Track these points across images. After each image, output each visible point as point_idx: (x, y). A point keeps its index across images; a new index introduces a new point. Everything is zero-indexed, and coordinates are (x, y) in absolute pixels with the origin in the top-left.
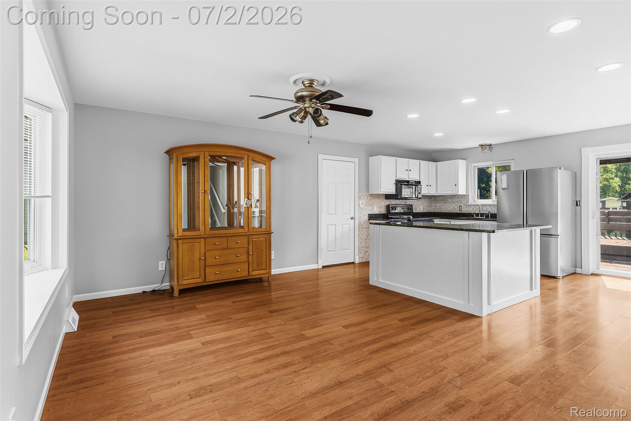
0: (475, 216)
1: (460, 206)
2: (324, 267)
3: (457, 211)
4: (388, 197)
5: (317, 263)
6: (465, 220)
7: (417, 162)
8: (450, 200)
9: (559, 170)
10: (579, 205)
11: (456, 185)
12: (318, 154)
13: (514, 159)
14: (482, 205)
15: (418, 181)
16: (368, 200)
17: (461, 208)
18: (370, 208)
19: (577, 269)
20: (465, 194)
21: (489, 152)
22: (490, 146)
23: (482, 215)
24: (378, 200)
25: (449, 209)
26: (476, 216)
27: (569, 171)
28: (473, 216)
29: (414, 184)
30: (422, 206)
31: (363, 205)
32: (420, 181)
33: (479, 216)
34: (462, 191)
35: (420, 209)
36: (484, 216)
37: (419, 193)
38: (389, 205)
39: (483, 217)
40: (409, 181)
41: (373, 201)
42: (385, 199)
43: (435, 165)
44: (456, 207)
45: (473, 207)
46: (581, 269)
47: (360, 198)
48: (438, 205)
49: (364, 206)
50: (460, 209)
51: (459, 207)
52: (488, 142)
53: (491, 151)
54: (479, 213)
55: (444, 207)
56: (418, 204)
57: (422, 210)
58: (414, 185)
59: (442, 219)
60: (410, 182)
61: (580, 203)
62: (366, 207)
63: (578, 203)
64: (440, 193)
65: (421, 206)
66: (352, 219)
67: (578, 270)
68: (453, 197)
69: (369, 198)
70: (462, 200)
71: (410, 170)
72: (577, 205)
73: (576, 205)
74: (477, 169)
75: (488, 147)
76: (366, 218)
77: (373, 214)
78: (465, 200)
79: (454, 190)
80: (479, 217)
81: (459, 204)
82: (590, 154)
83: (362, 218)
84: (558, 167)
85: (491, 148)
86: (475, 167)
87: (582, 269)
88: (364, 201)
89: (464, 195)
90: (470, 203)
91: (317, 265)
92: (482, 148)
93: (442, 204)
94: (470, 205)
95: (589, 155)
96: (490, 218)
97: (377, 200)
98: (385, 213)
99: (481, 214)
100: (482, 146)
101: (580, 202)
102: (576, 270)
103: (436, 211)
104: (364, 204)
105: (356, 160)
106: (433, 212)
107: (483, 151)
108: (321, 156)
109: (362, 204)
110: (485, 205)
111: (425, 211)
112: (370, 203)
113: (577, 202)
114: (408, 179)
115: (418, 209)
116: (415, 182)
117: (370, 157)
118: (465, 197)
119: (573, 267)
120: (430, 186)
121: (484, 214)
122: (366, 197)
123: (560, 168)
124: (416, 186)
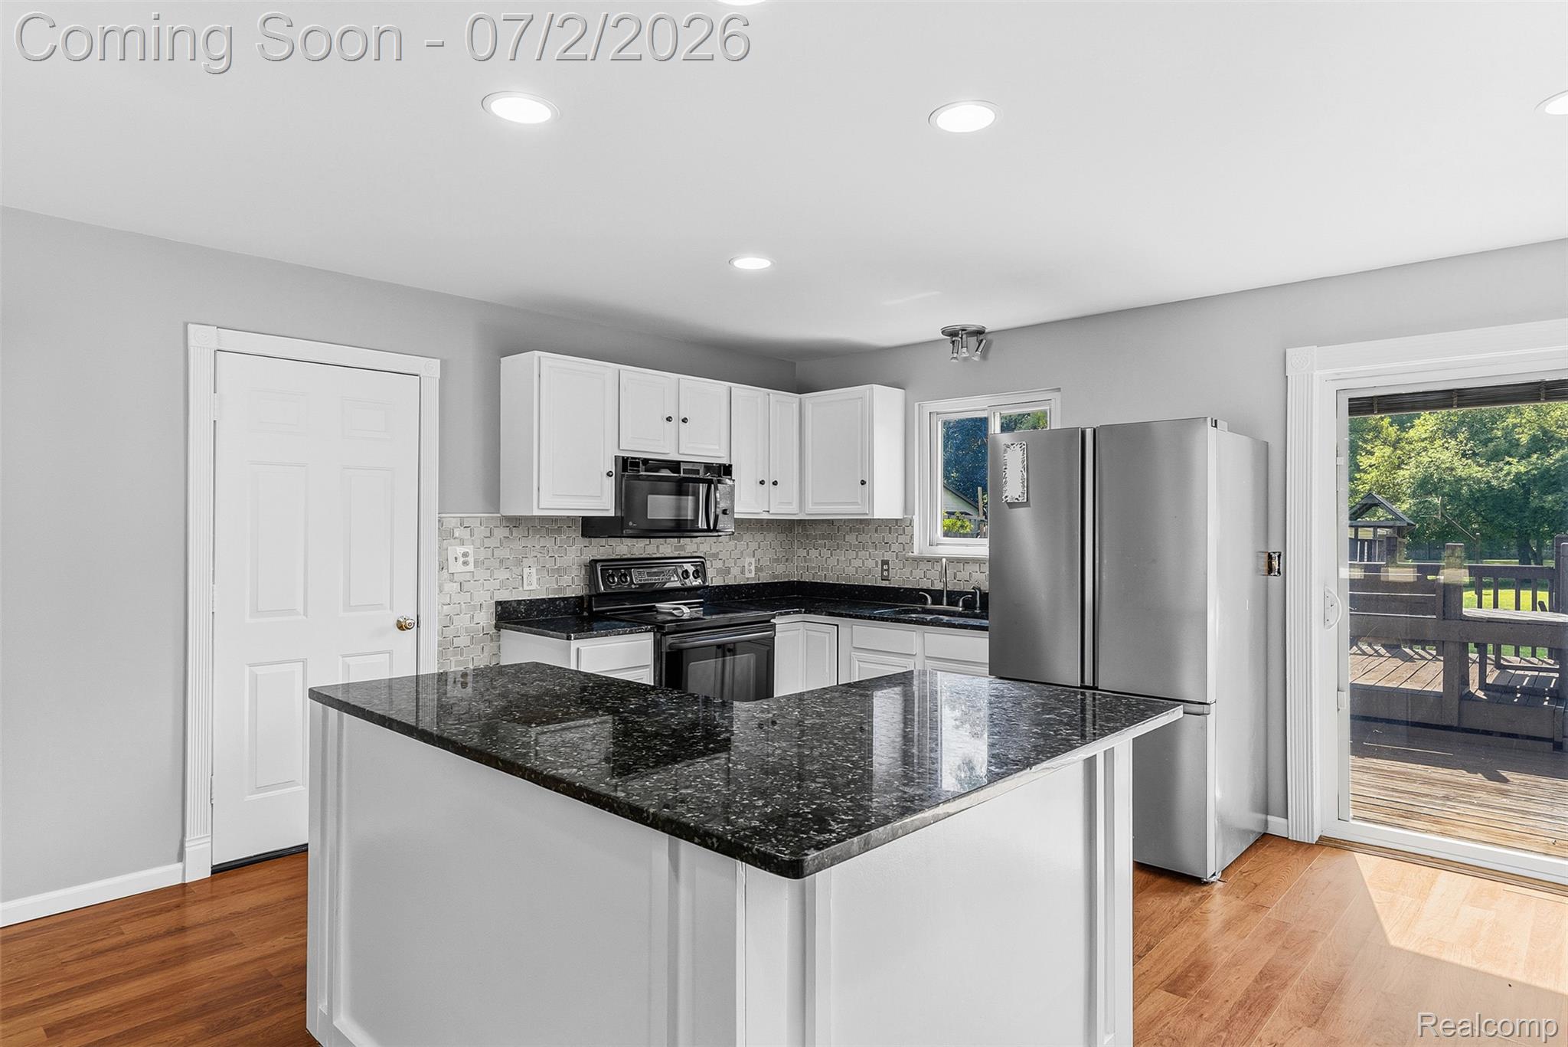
0: (929, 601)
1: (885, 562)
2: (218, 870)
3: (874, 580)
4: (591, 527)
5: (181, 857)
6: (887, 620)
7: (720, 387)
8: (851, 538)
9: (1211, 430)
10: (1279, 572)
11: (863, 483)
12: (186, 325)
13: (1059, 390)
14: (953, 560)
15: (720, 465)
16: (492, 542)
17: (888, 570)
18: (502, 575)
19: (1270, 818)
20: (898, 515)
21: (976, 359)
22: (981, 337)
23: (953, 597)
24: (548, 542)
25: (851, 571)
26: (933, 603)
27: (1245, 438)
28: (925, 602)
29: (701, 475)
30: (753, 560)
31: (465, 563)
32: (730, 466)
33: (942, 605)
34: (886, 505)
35: (743, 572)
36: (961, 604)
37: (724, 512)
38: (594, 562)
39: (957, 605)
40: (679, 463)
41: (518, 545)
42: (583, 535)
43: (796, 406)
44: (870, 563)
45: (924, 566)
46: (1283, 820)
47: (445, 534)
48: (814, 553)
49: (471, 567)
50: (885, 573)
51: (880, 566)
52: (973, 321)
53: (984, 356)
54: (943, 591)
55: (832, 561)
56: (736, 554)
57: (753, 575)
58: (703, 481)
59: (810, 612)
60: (683, 466)
61: (1279, 565)
62: (481, 574)
63: (1275, 563)
64: (815, 509)
65: (748, 560)
66: (401, 627)
67: (1277, 825)
68: (860, 525)
69: (501, 532)
70: (889, 538)
71: (685, 420)
72: (1270, 570)
73: (1266, 568)
74: (940, 423)
75: (973, 341)
76: (486, 618)
77: (519, 602)
78: (901, 539)
79: (860, 502)
80: (944, 607)
81: (880, 555)
82: (1317, 373)
83: (462, 622)
84: (1209, 419)
85: (984, 341)
86: (934, 417)
87: (1287, 818)
88: (469, 549)
89: (897, 520)
90: (916, 553)
91: (180, 865)
92: (953, 342)
93: (825, 553)
94: (915, 559)
95: (1312, 375)
96: (978, 611)
97: (542, 542)
98: (580, 594)
99: (950, 593)
100: (952, 334)
101: (1282, 557)
102: (1266, 822)
103: (807, 578)
104: (471, 559)
105: (431, 369)
106: (799, 582)
107: (955, 355)
108: (202, 338)
109: (461, 560)
110: (965, 561)
111: (765, 578)
112: (500, 553)
113: (1270, 557)
114: (674, 457)
115: (735, 571)
116: (708, 467)
117: (502, 357)
118: (897, 527)
119: (1256, 811)
120: (775, 483)
121: (961, 594)
122: (481, 531)
123: (1216, 421)
124: (709, 482)
